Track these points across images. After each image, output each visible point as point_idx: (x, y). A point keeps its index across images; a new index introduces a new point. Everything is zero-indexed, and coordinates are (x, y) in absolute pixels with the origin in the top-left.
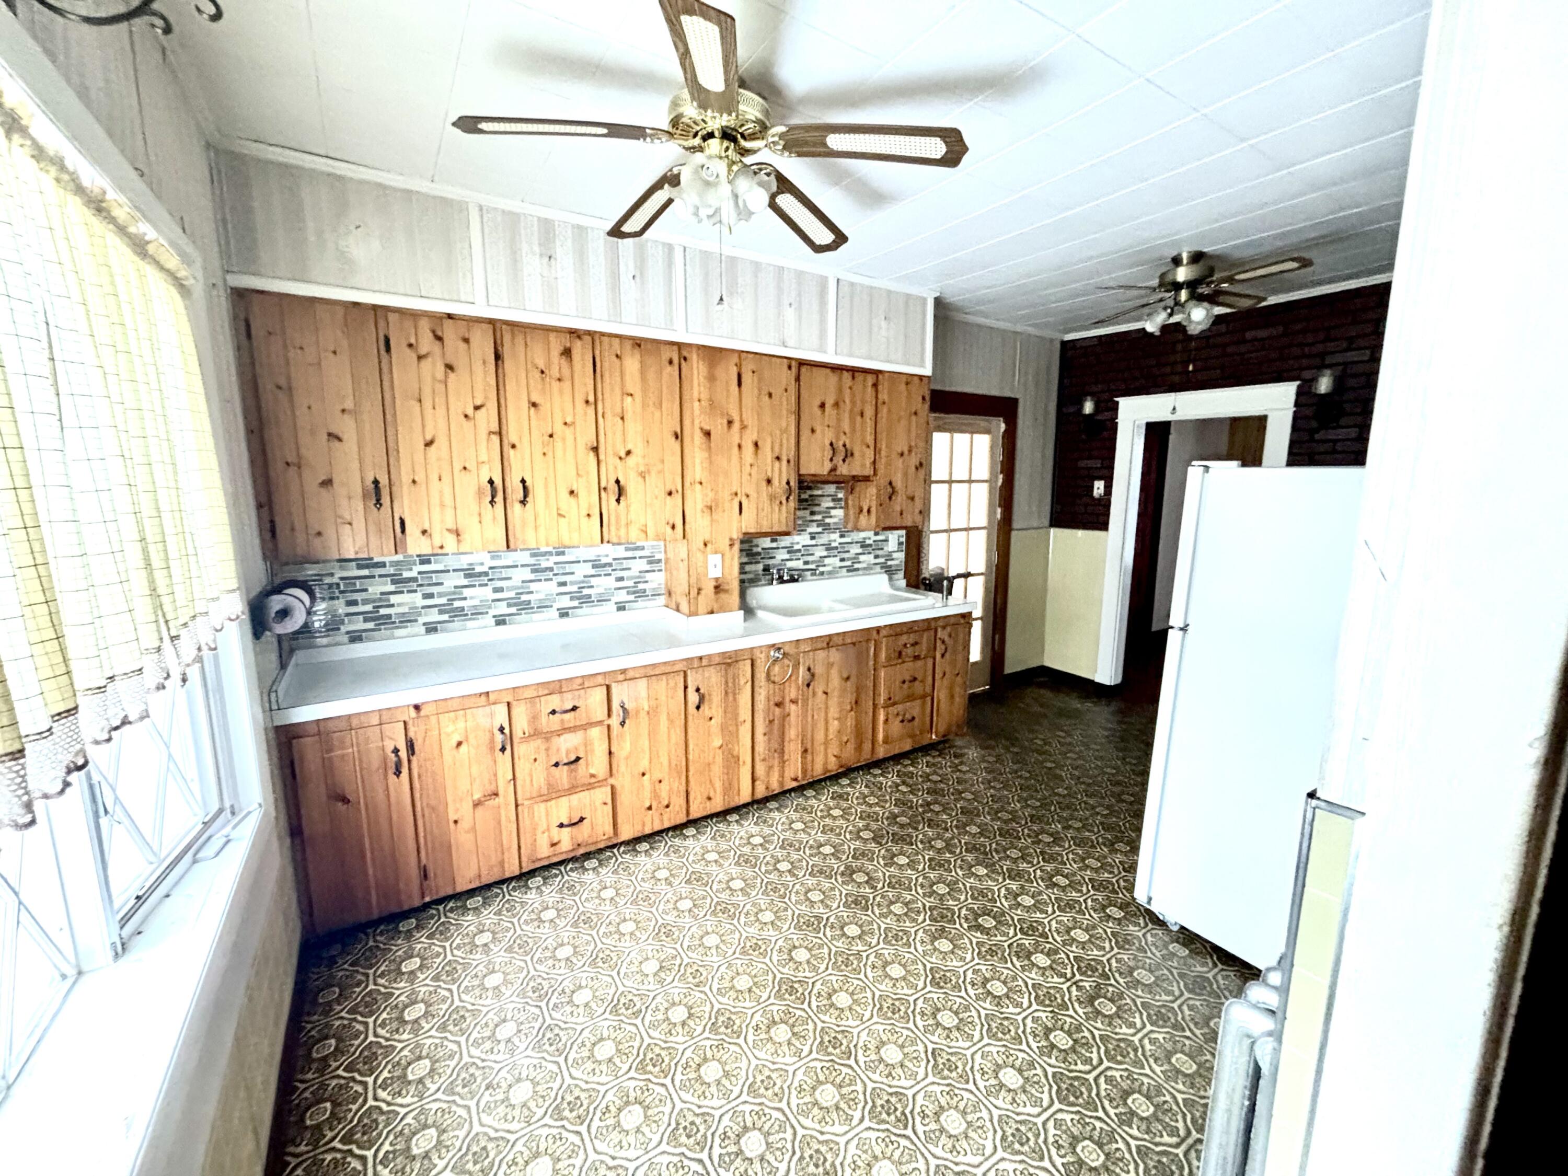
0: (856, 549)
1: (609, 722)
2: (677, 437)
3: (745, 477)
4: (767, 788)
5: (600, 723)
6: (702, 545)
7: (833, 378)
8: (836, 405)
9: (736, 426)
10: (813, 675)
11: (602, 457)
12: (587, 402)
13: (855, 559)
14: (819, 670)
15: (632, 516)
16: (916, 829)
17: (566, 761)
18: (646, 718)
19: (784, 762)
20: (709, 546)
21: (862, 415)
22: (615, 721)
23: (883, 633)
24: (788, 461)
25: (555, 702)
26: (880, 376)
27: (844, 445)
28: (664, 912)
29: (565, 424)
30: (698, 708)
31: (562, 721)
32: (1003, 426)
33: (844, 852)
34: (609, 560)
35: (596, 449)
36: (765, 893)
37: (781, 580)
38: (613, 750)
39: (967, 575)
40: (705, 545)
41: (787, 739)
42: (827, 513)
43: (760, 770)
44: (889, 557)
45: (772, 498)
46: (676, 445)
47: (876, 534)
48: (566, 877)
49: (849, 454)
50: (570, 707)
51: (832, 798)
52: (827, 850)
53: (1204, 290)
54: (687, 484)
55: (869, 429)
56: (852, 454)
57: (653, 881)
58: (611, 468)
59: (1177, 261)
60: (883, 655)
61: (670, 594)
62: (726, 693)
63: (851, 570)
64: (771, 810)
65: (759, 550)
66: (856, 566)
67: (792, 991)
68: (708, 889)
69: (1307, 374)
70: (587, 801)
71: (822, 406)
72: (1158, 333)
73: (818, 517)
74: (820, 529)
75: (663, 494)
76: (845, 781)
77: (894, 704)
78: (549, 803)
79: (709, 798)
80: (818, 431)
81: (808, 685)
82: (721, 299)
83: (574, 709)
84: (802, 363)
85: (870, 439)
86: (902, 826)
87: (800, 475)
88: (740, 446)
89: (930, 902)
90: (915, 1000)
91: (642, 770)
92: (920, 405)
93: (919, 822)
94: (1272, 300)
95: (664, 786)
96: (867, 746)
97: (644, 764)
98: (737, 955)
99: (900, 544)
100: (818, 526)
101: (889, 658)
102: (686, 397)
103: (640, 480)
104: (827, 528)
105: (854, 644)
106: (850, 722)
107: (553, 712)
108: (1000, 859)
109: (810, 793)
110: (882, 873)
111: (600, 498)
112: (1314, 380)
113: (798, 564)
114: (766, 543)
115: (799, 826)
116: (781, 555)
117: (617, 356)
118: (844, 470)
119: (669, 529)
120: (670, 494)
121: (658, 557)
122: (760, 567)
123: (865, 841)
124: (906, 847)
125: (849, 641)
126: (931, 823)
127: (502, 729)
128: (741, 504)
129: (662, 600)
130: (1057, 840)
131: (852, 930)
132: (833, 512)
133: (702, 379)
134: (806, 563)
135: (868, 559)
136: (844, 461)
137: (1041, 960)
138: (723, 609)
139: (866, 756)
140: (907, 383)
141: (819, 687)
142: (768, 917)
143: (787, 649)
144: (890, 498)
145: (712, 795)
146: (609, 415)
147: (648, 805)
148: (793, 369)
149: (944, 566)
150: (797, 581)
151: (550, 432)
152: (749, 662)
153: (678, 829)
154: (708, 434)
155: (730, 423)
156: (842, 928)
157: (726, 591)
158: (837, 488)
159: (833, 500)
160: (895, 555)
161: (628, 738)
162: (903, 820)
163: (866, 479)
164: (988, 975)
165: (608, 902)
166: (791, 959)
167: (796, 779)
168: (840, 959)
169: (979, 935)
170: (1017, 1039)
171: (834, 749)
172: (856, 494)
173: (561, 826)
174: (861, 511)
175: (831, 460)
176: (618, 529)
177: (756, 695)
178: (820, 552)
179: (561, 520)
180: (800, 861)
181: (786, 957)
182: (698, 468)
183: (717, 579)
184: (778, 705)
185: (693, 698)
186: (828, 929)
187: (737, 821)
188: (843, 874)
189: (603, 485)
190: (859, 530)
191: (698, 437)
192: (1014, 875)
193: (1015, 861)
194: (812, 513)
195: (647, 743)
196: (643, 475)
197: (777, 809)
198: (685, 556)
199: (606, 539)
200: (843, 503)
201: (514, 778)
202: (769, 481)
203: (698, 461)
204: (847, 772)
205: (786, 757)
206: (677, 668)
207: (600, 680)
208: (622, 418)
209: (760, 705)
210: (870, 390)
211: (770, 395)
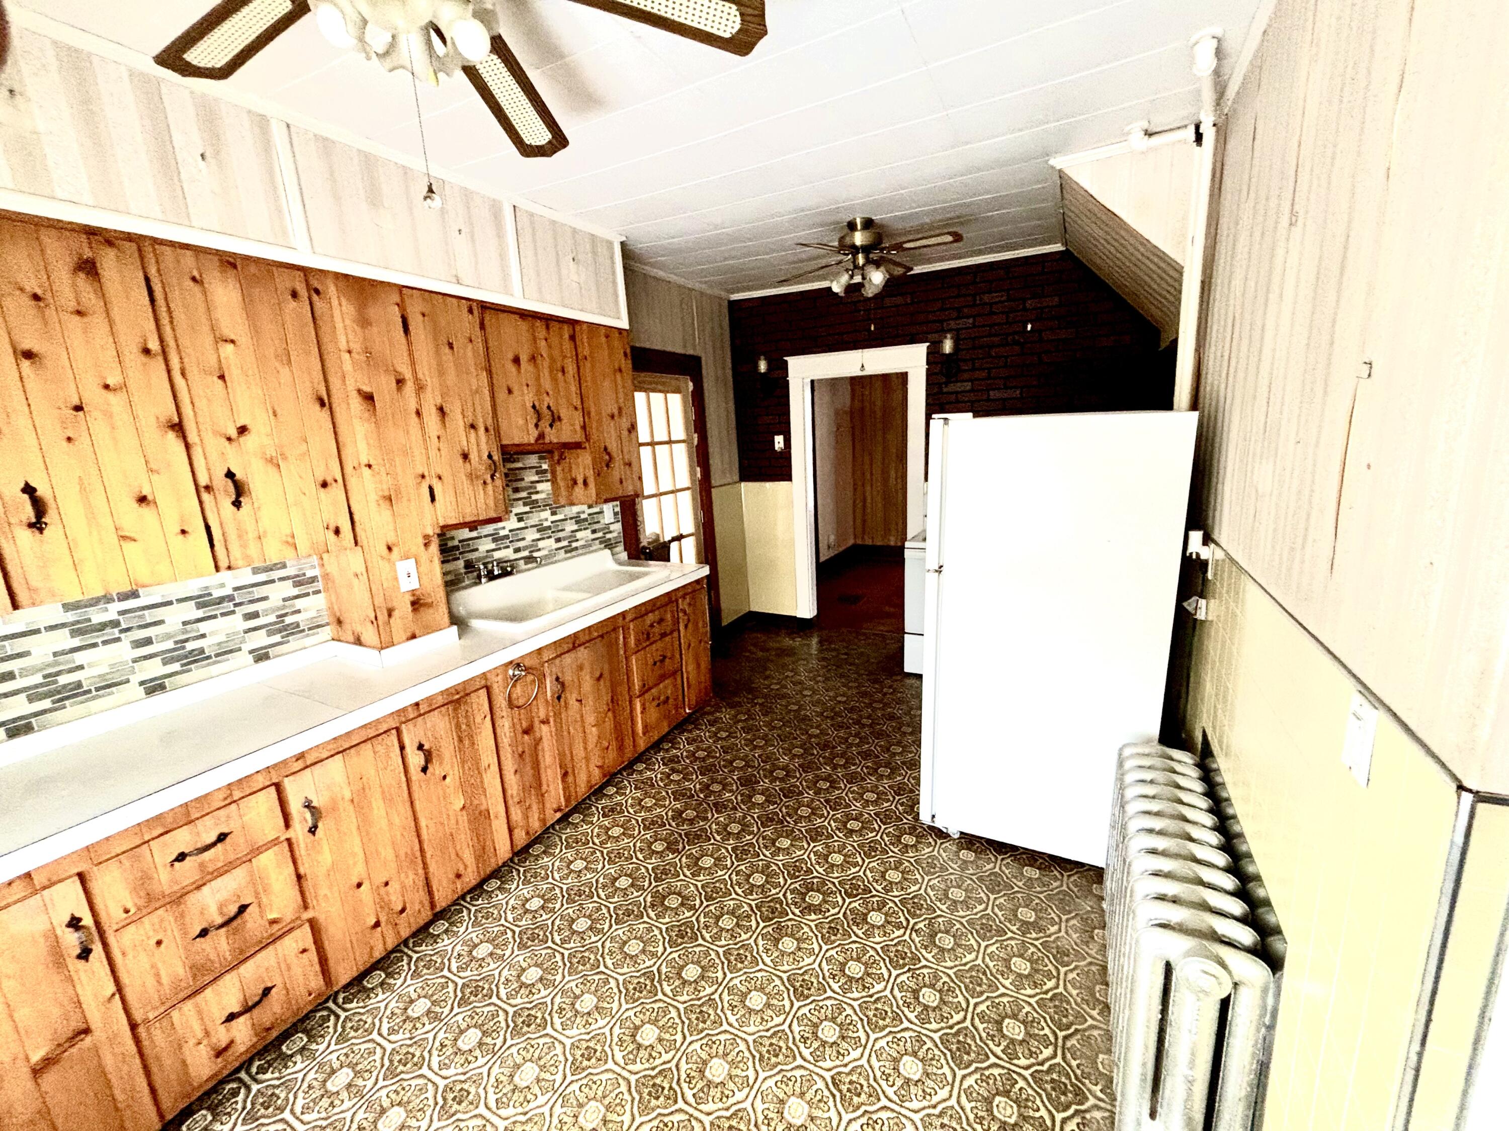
0: (570, 526)
1: (290, 834)
2: (322, 404)
3: (433, 453)
4: (528, 833)
5: (275, 842)
6: (386, 551)
7: (523, 326)
8: (533, 359)
9: (409, 387)
10: (563, 685)
11: (192, 437)
12: (146, 351)
13: (572, 538)
14: (568, 678)
15: (266, 523)
16: (705, 819)
17: (219, 920)
18: (351, 808)
19: (543, 795)
20: (395, 550)
21: (563, 371)
22: (299, 830)
23: (629, 617)
24: (487, 430)
25: (183, 840)
26: (578, 328)
27: (549, 407)
28: (443, 1066)
29: (107, 387)
30: (424, 770)
31: (202, 865)
32: (691, 386)
33: (643, 878)
34: (228, 591)
35: (178, 428)
36: (572, 971)
37: (491, 577)
38: (302, 871)
39: (679, 538)
40: (389, 549)
41: (542, 765)
42: (532, 488)
43: (517, 815)
44: (607, 529)
45: (471, 477)
46: (325, 414)
47: (590, 507)
48: (255, 1087)
49: (555, 419)
50: (213, 837)
51: (604, 816)
52: (624, 882)
53: (875, 255)
54: (349, 470)
55: (573, 389)
56: (559, 419)
57: (408, 1026)
58: (213, 456)
59: (852, 226)
60: (632, 641)
61: (339, 622)
62: (461, 740)
63: (569, 550)
64: (537, 857)
65: (456, 543)
66: (574, 545)
67: (657, 1091)
68: (494, 999)
69: (934, 337)
70: (273, 962)
71: (516, 360)
72: (842, 294)
73: (524, 494)
74: (527, 509)
75: (312, 488)
76: (612, 790)
77: (650, 689)
78: (199, 998)
79: (458, 876)
80: (516, 392)
81: (559, 698)
82: (431, 190)
83: (222, 837)
84: (484, 306)
85: (577, 402)
86: (691, 822)
87: (502, 446)
88: (418, 413)
89: (754, 899)
90: (790, 1026)
91: (355, 881)
92: (623, 361)
93: (706, 811)
94: (918, 270)
95: (394, 886)
96: (628, 742)
97: (358, 871)
98: (569, 1078)
99: (616, 514)
100: (525, 504)
101: (638, 642)
102: (329, 347)
103: (272, 470)
104: (534, 505)
105: (602, 636)
106: (609, 724)
107: (181, 857)
108: (796, 823)
109: (576, 818)
110: (693, 885)
111: (201, 502)
112: (941, 342)
113: (507, 554)
114: (465, 534)
115: (579, 865)
116: (485, 546)
117: (194, 279)
118: (552, 436)
119: (331, 535)
120: (324, 485)
121: (310, 574)
122: (461, 564)
123: (660, 854)
124: (705, 845)
125: (596, 634)
126: (719, 807)
127: (74, 923)
128: (431, 489)
129: (327, 632)
130: (834, 785)
131: (692, 972)
132: (540, 487)
133: (348, 322)
134: (517, 550)
135: (585, 535)
136: (551, 426)
137: (876, 918)
138: (429, 629)
139: (629, 754)
140: (607, 337)
141: (571, 698)
142: (588, 1002)
143: (528, 663)
144: (608, 466)
145: (462, 871)
146: (193, 372)
147: (373, 921)
148: (476, 312)
149: (658, 531)
150: (510, 574)
151: (76, 401)
152: (483, 692)
153: (422, 933)
154: (369, 398)
155: (400, 382)
156: (679, 975)
157: (429, 605)
158: (541, 458)
159: (537, 473)
160: (612, 527)
161: (326, 848)
162: (690, 813)
163: (577, 446)
164: (841, 959)
165: (344, 1095)
166: (639, 1047)
167: (559, 810)
168: (693, 1017)
169: (813, 917)
170: (897, 1018)
171: (596, 761)
172: (565, 464)
173: (231, 1017)
174: (575, 482)
175: (537, 426)
176: (244, 546)
177: (498, 730)
178: (531, 535)
179: (128, 546)
180: (599, 909)
181: (631, 1047)
182: (362, 446)
183: (413, 592)
184: (526, 732)
185: (416, 759)
186: (665, 984)
187: (499, 888)
188: (653, 905)
189: (203, 481)
190: (572, 504)
191: (356, 403)
192: (815, 835)
193: (808, 819)
194: (516, 490)
195: (357, 841)
196: (273, 462)
197: (544, 852)
198: (360, 568)
199: (223, 563)
200: (549, 476)
201: (120, 989)
202: (465, 456)
203: (360, 436)
204: (611, 778)
205: (544, 787)
206: (385, 727)
207: (261, 781)
208: (222, 377)
209: (505, 741)
210: (567, 345)
211: (451, 346)
